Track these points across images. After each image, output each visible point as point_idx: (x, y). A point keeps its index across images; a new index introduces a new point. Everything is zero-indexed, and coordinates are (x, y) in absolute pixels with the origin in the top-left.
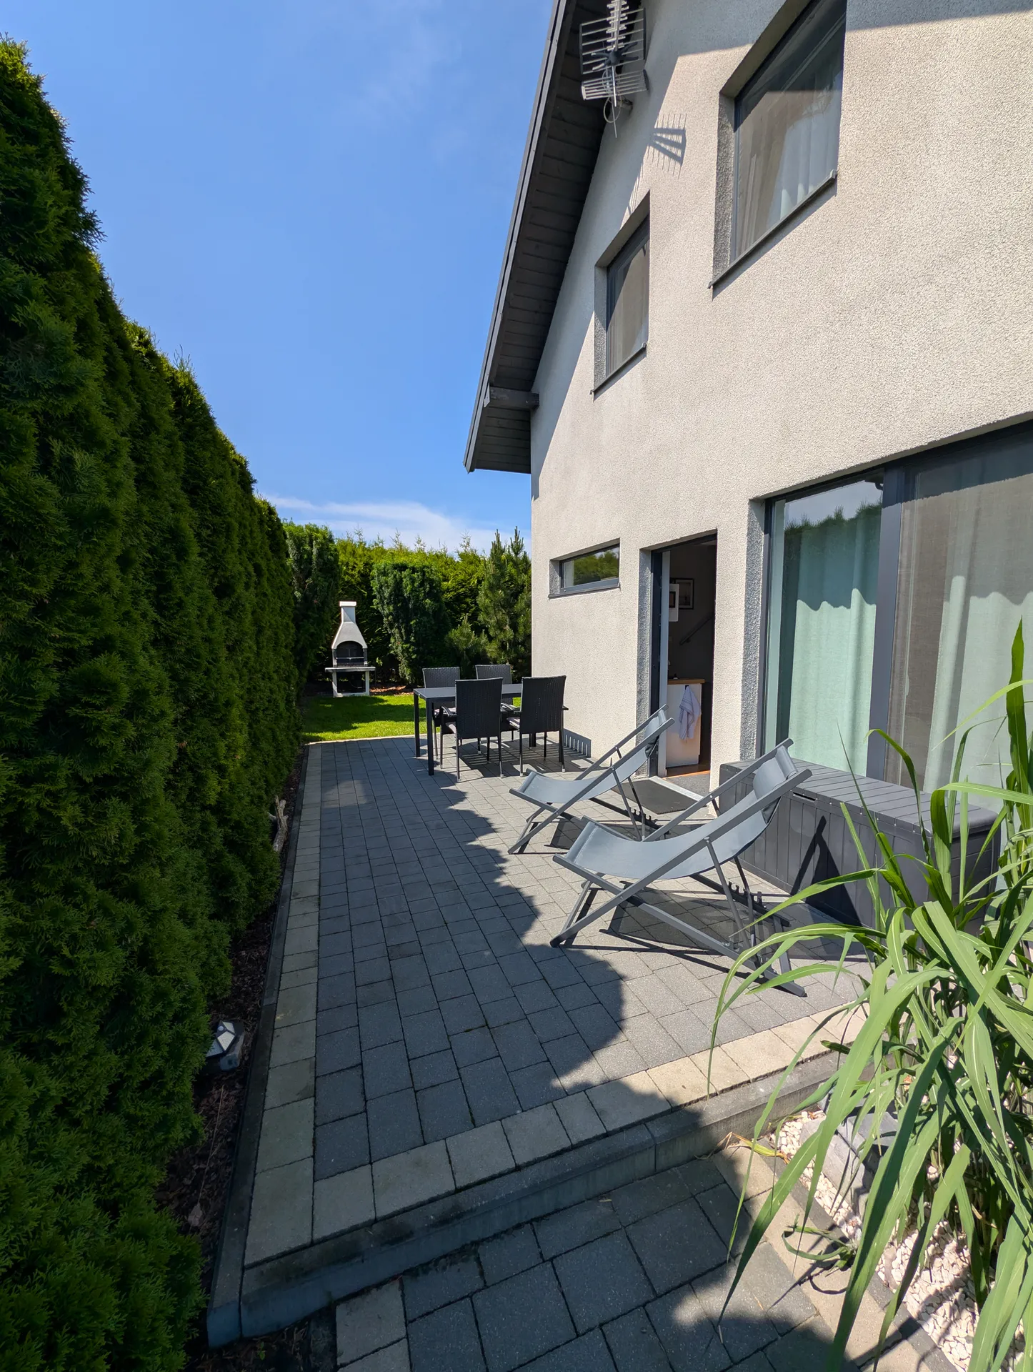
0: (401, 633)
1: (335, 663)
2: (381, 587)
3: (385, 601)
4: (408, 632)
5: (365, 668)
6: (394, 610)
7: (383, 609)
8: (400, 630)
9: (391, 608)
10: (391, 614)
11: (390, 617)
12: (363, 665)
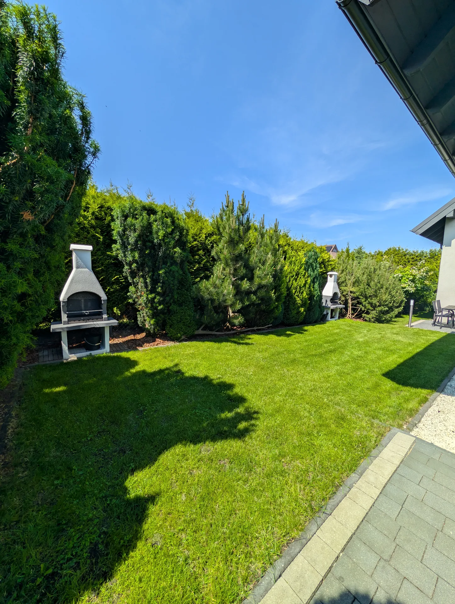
0: (146, 283)
1: (64, 317)
2: (124, 230)
3: (129, 247)
4: (155, 282)
5: (104, 323)
6: (140, 257)
7: (125, 256)
8: (145, 279)
9: (137, 255)
10: (135, 261)
11: (134, 265)
12: (101, 319)
